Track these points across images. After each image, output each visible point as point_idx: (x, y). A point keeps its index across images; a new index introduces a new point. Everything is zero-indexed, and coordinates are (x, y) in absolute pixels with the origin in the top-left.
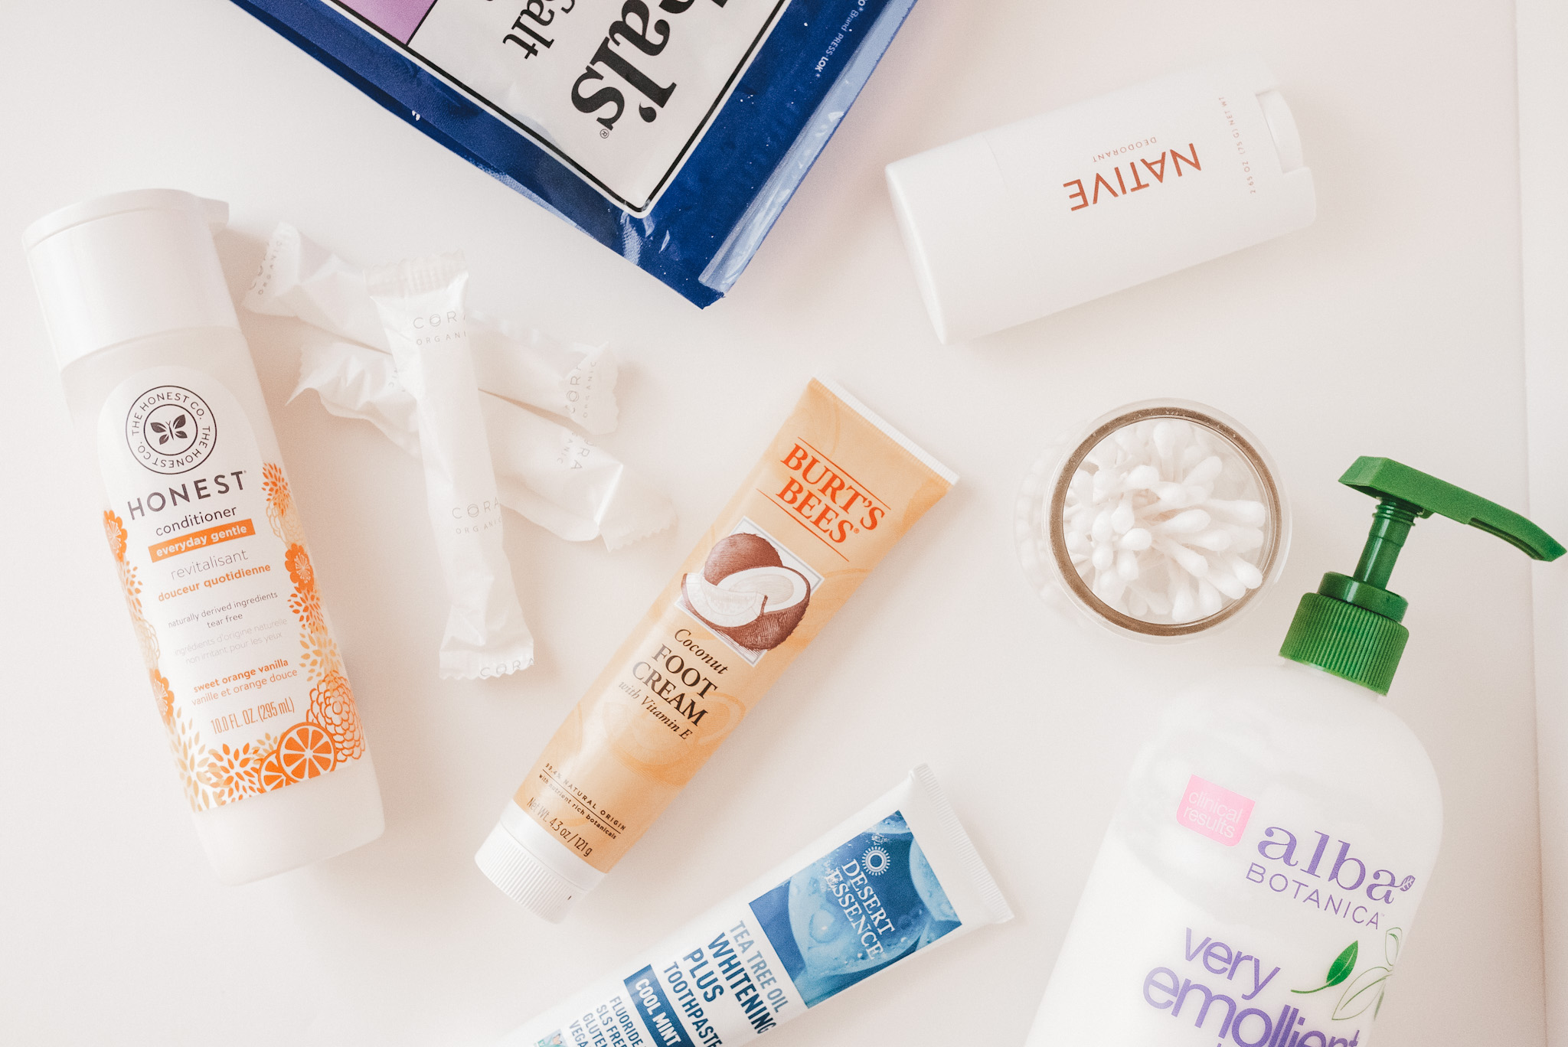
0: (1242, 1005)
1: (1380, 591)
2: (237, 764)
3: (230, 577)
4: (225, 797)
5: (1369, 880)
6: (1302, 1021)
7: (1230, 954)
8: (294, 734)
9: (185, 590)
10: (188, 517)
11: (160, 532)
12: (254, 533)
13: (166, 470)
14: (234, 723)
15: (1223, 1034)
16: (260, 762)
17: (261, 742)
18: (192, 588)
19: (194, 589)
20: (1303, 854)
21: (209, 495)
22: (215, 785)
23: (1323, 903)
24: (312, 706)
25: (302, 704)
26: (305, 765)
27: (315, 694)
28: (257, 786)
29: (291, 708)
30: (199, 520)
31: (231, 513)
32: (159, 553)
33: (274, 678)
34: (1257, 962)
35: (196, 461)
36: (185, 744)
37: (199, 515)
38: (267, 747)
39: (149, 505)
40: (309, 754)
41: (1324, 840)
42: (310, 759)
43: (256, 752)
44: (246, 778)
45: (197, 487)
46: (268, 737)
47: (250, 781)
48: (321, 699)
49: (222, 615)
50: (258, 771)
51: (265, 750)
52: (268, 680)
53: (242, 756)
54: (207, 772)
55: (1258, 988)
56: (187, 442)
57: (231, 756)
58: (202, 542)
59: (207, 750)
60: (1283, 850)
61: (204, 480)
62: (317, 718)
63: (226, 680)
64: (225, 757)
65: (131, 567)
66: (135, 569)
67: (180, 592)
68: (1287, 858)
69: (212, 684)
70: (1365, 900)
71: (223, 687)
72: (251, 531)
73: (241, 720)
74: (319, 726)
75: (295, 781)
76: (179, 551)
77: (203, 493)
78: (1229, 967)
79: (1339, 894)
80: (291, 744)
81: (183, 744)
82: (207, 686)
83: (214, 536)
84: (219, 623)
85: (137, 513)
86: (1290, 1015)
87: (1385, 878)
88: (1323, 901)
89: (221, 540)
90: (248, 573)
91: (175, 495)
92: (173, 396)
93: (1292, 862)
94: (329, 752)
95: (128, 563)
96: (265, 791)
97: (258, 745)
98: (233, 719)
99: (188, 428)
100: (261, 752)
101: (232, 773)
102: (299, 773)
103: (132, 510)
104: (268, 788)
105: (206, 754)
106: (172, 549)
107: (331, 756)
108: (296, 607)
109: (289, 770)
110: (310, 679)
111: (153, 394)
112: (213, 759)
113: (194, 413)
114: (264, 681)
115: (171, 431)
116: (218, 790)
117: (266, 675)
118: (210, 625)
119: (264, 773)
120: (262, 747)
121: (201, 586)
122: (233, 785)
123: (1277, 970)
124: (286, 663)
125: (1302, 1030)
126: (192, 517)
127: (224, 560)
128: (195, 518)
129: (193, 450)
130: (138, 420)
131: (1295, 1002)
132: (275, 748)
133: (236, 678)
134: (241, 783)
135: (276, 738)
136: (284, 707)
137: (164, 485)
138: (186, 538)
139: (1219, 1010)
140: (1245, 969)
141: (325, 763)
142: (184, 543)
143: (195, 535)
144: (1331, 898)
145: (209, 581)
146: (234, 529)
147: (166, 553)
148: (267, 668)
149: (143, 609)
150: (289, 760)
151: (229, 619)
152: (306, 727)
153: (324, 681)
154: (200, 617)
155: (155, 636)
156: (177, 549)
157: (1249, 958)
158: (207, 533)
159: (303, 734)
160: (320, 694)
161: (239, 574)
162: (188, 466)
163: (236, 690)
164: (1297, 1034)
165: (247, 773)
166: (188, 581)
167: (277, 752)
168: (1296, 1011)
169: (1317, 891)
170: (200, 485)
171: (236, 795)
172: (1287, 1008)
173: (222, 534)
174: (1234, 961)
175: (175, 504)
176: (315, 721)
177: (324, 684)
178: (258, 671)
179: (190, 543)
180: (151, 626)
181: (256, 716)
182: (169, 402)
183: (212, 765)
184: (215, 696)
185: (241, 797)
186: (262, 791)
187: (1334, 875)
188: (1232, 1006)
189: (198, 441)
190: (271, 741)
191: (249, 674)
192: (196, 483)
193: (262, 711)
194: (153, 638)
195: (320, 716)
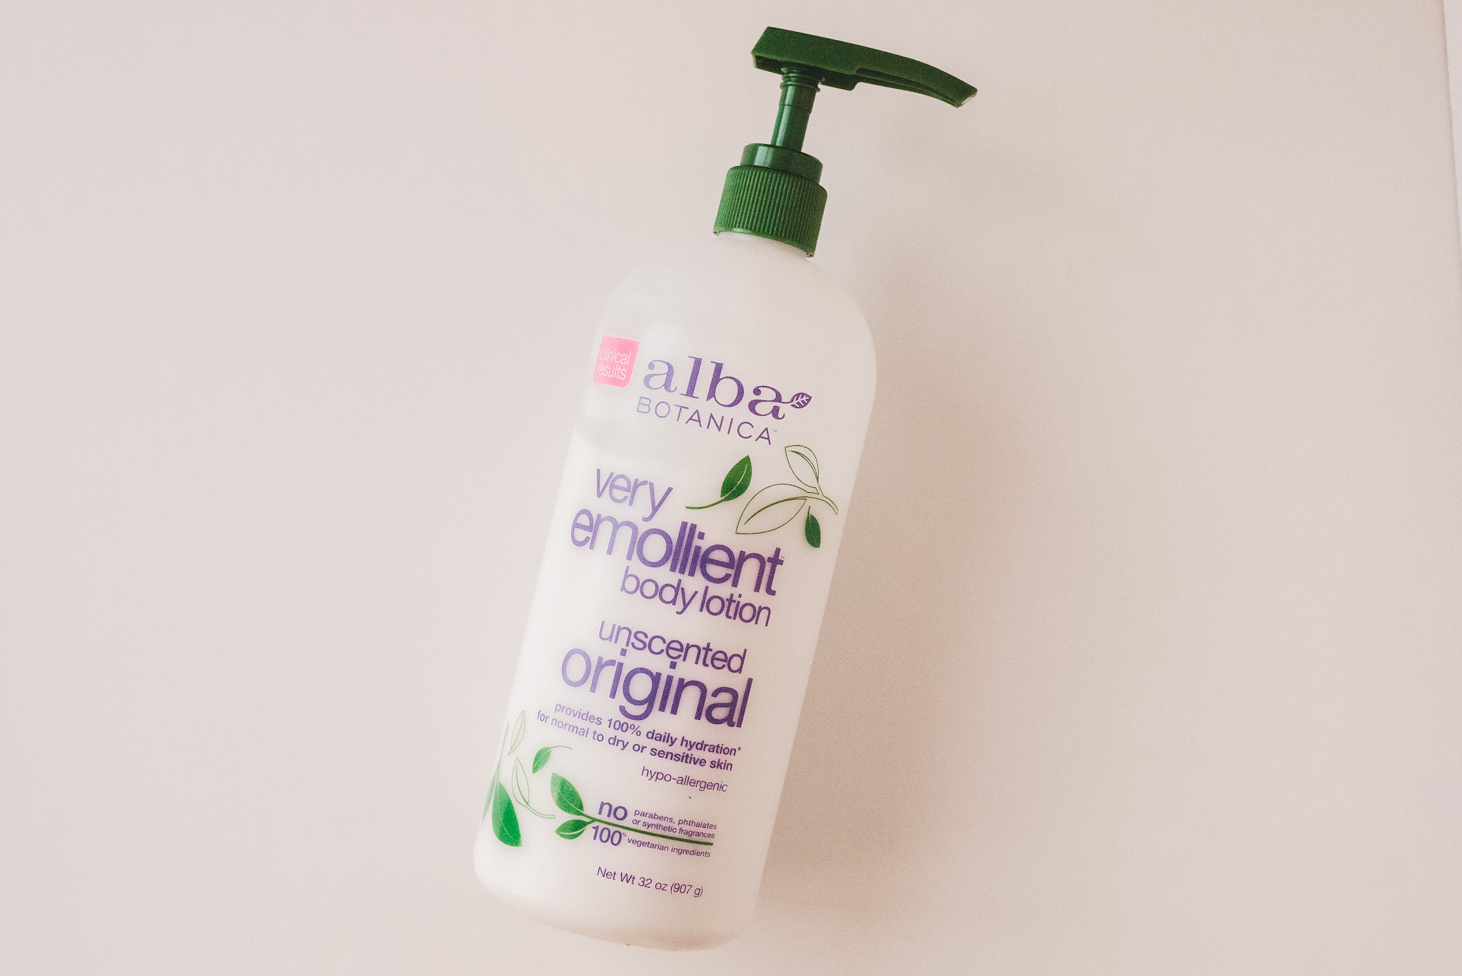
0: (643, 527)
1: (795, 154)
5: (749, 396)
6: (701, 536)
7: (629, 482)
15: (629, 557)
20: (681, 381)
23: (704, 422)
34: (652, 485)
41: (698, 363)
55: (655, 509)
60: (663, 379)
68: (667, 386)
70: (751, 417)
78: (629, 495)
79: (719, 412)
86: (689, 532)
87: (767, 394)
88: (705, 420)
93: (672, 388)
123: (670, 490)
125: (704, 544)
131: (691, 518)
139: (625, 535)
140: (643, 494)
144: (712, 416)
157: (644, 483)
164: (698, 548)
168: (694, 527)
169: (697, 411)
172: (684, 525)
174: (634, 487)
187: (712, 394)
188: (635, 529)
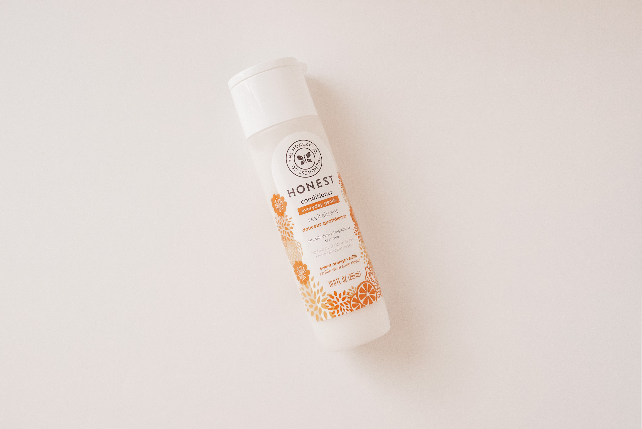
2: (340, 299)
3: (333, 220)
4: (335, 314)
8: (362, 286)
9: (315, 226)
10: (314, 195)
11: (303, 202)
12: (339, 202)
13: (304, 176)
14: (339, 282)
16: (350, 298)
17: (350, 290)
18: (318, 226)
19: (319, 226)
21: (322, 186)
22: (330, 309)
24: (367, 274)
25: (363, 274)
26: (367, 299)
27: (367, 269)
28: (349, 308)
29: (360, 275)
30: (319, 196)
31: (331, 193)
32: (303, 211)
33: (353, 263)
35: (316, 172)
36: (315, 292)
37: (319, 194)
38: (352, 292)
39: (298, 191)
40: (368, 294)
42: (369, 296)
43: (348, 294)
44: (345, 305)
45: (317, 182)
46: (353, 287)
47: (347, 307)
48: (369, 271)
49: (331, 237)
50: (350, 302)
51: (352, 293)
52: (351, 263)
53: (343, 296)
54: (326, 303)
56: (312, 164)
57: (338, 296)
58: (321, 206)
59: (326, 294)
61: (320, 180)
62: (369, 279)
63: (334, 264)
64: (335, 297)
65: (288, 218)
66: (291, 218)
67: (313, 227)
69: (328, 266)
71: (333, 267)
72: (338, 201)
73: (341, 281)
74: (370, 282)
75: (365, 306)
76: (312, 210)
77: (320, 185)
80: (362, 290)
81: (313, 292)
82: (326, 267)
83: (325, 203)
84: (330, 240)
85: (292, 195)
89: (328, 205)
90: (339, 218)
91: (309, 186)
92: (305, 144)
94: (374, 294)
95: (287, 216)
96: (353, 311)
97: (349, 291)
98: (338, 280)
99: (312, 158)
100: (350, 294)
101: (339, 303)
102: (365, 302)
103: (289, 193)
104: (354, 309)
105: (326, 296)
106: (308, 209)
107: (375, 295)
108: (356, 233)
109: (362, 301)
110: (364, 263)
111: (297, 143)
112: (329, 298)
113: (313, 151)
114: (349, 264)
115: (305, 159)
116: (332, 311)
117: (350, 261)
118: (326, 241)
119: (352, 303)
120: (351, 292)
121: (322, 224)
122: (339, 309)
124: (356, 256)
126: (316, 195)
127: (330, 213)
128: (317, 195)
129: (314, 167)
130: (291, 155)
132: (356, 292)
133: (338, 263)
134: (343, 308)
135: (356, 288)
136: (358, 275)
137: (304, 182)
138: (314, 204)
141: (374, 298)
142: (314, 206)
143: (318, 203)
145: (325, 222)
146: (332, 200)
147: (306, 211)
148: (350, 258)
149: (294, 236)
150: (362, 297)
151: (334, 238)
152: (366, 283)
153: (368, 263)
154: (322, 238)
155: (300, 247)
156: (311, 209)
158: (323, 202)
159: (365, 286)
160: (368, 269)
161: (336, 219)
162: (313, 174)
163: (339, 268)
165: (344, 303)
166: (316, 222)
167: (357, 294)
170: (318, 182)
171: (340, 313)
173: (328, 202)
175: (309, 190)
176: (369, 281)
177: (369, 265)
178: (347, 260)
179: (316, 207)
180: (298, 242)
181: (347, 279)
182: (304, 147)
183: (329, 300)
184: (330, 271)
185: (343, 314)
186: (352, 310)
189: (316, 163)
190: (354, 289)
191: (343, 261)
192: (317, 181)
193: (349, 277)
194: (299, 247)
195: (370, 278)
